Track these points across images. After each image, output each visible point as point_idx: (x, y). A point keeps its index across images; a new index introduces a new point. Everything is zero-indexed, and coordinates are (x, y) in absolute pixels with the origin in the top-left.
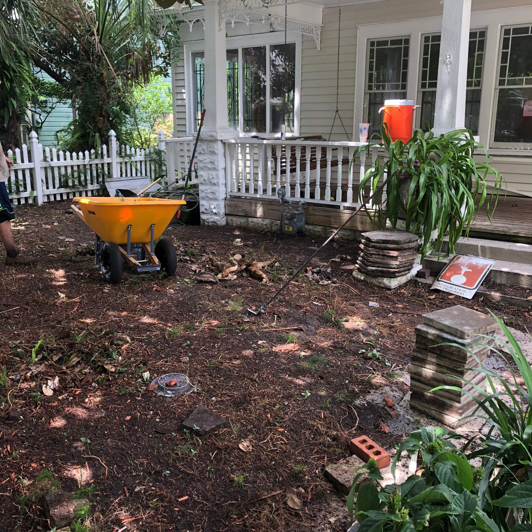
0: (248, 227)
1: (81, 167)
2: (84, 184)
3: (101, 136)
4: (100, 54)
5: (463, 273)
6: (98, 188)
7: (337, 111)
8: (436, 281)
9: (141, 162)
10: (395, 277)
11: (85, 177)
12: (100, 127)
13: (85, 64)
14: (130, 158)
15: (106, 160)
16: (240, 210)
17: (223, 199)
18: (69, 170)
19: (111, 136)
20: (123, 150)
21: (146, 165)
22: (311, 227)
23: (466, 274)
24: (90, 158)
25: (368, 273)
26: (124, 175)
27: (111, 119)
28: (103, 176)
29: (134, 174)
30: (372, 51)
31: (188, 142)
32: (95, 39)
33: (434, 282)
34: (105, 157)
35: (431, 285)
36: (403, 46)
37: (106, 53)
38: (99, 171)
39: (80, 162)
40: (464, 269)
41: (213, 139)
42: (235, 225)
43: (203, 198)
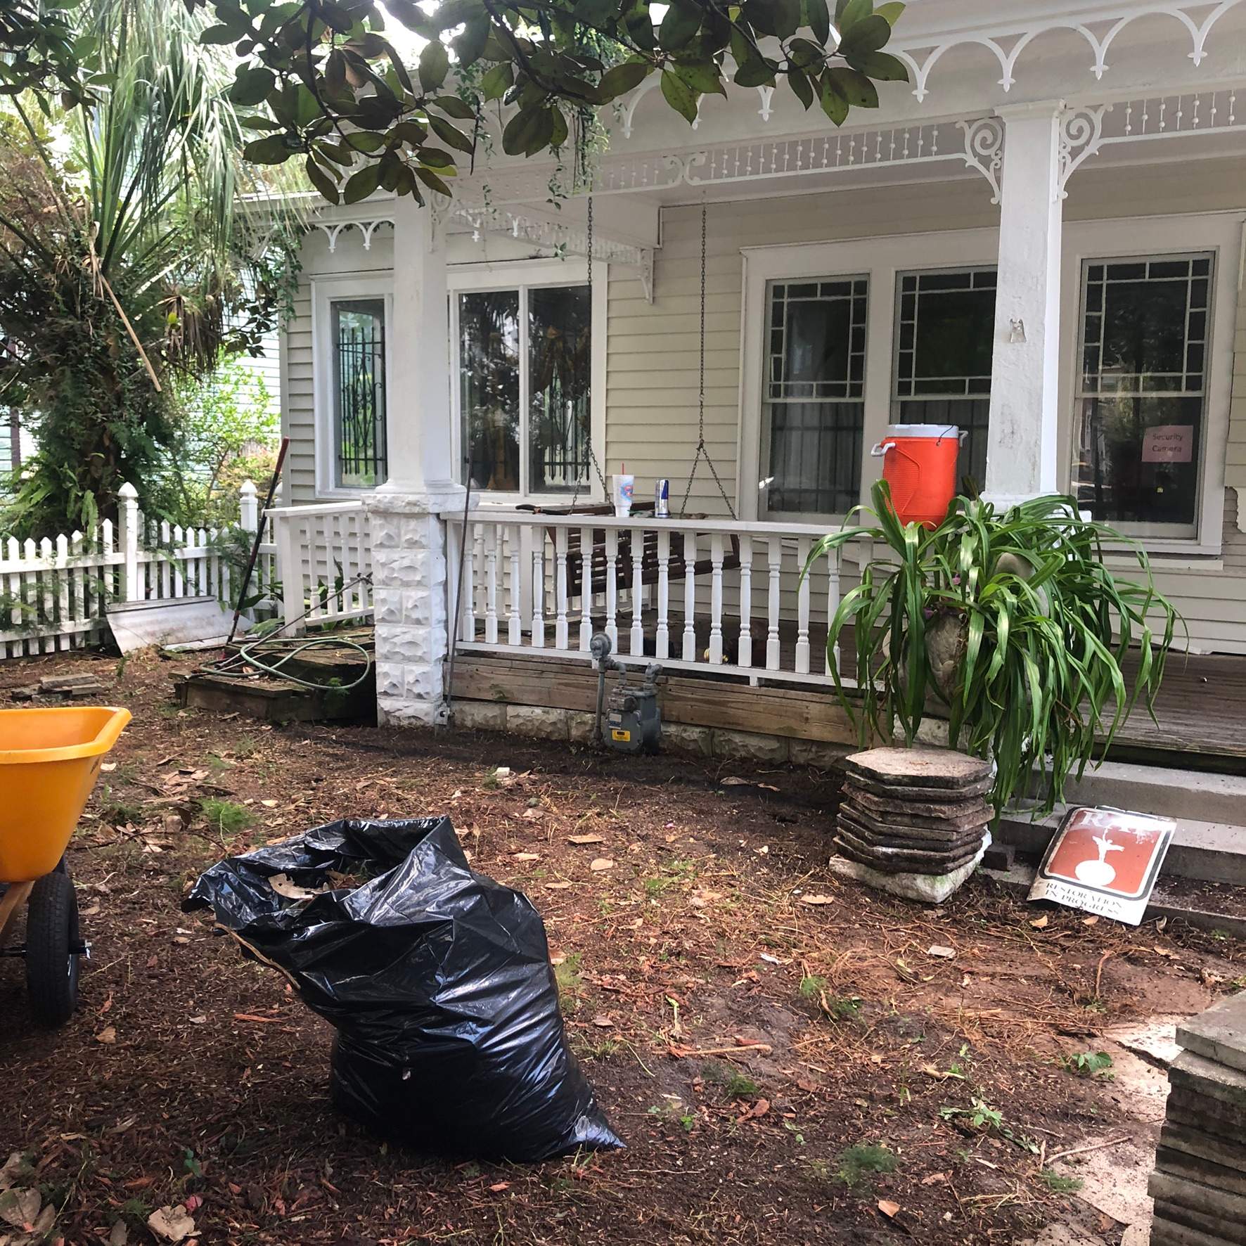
0: (506, 730)
1: (47, 579)
2: (51, 619)
3: (99, 500)
4: (102, 299)
5: (1102, 855)
6: (87, 628)
7: (701, 446)
8: (1039, 879)
9: (197, 560)
10: (945, 872)
11: (56, 603)
12: (96, 476)
13: (63, 321)
14: (172, 553)
15: (111, 558)
16: (486, 685)
17: (439, 660)
18: (15, 586)
19: (126, 498)
20: (154, 533)
21: (209, 569)
22: (672, 729)
23: (1111, 857)
24: (71, 554)
25: (876, 862)
26: (154, 595)
27: (124, 456)
28: (102, 598)
29: (179, 592)
30: (777, 308)
31: (353, 515)
32: (90, 264)
33: (1033, 880)
34: (109, 551)
35: (1027, 891)
36: (851, 297)
37: (118, 297)
38: (92, 585)
39: (44, 564)
40: (1104, 846)
41: (416, 510)
42: (469, 723)
43: (386, 658)
